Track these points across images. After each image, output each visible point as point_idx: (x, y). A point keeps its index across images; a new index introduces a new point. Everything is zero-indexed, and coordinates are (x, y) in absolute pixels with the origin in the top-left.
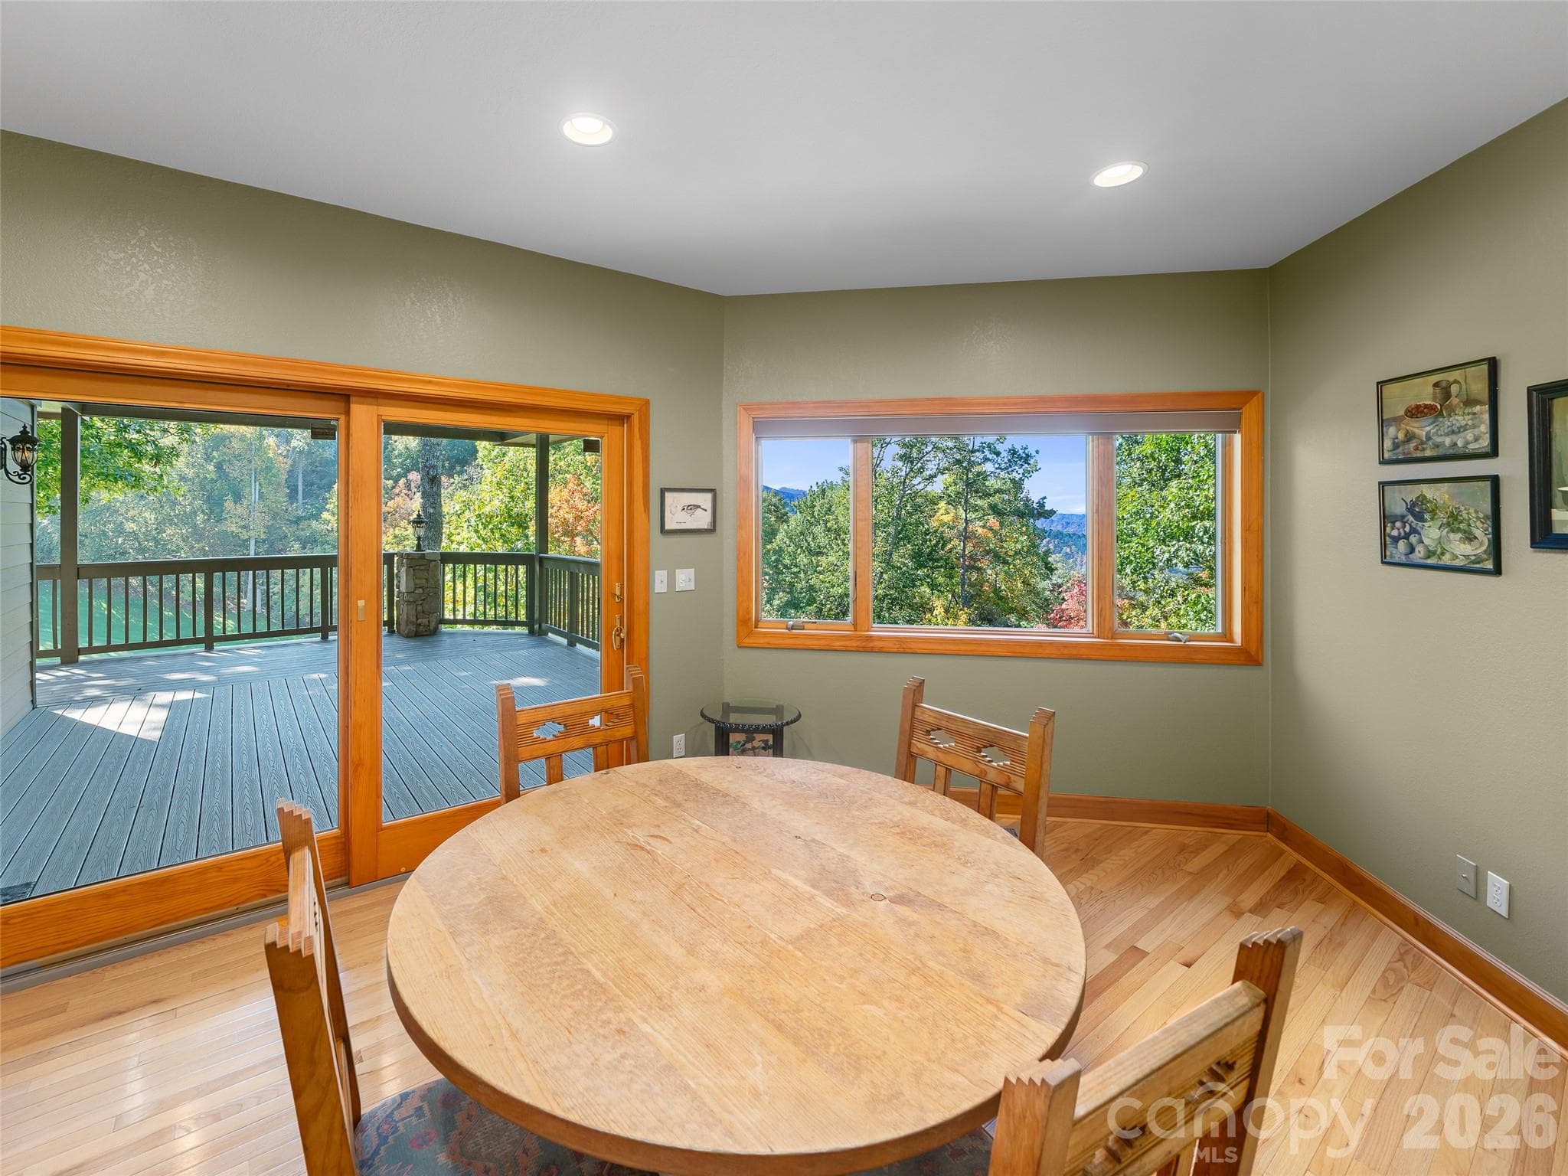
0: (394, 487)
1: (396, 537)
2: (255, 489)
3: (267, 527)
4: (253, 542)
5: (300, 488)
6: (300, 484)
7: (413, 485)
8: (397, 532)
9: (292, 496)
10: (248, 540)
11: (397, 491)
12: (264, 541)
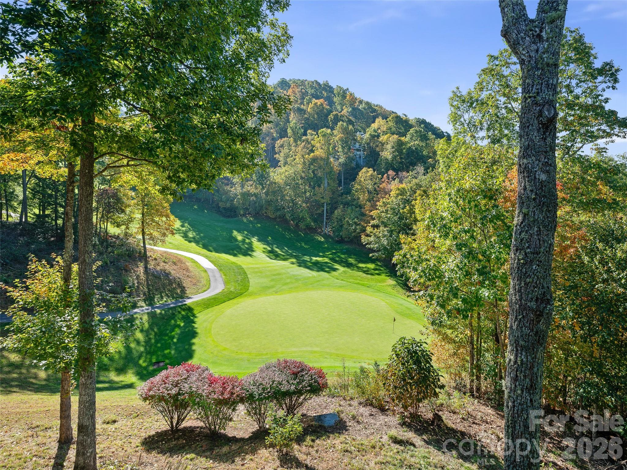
0: (381, 179)
1: (384, 203)
2: (326, 181)
3: (330, 198)
4: (325, 204)
5: (343, 181)
6: (343, 179)
7: (390, 177)
8: (384, 200)
9: (340, 185)
10: (324, 203)
11: (383, 180)
12: (329, 204)
